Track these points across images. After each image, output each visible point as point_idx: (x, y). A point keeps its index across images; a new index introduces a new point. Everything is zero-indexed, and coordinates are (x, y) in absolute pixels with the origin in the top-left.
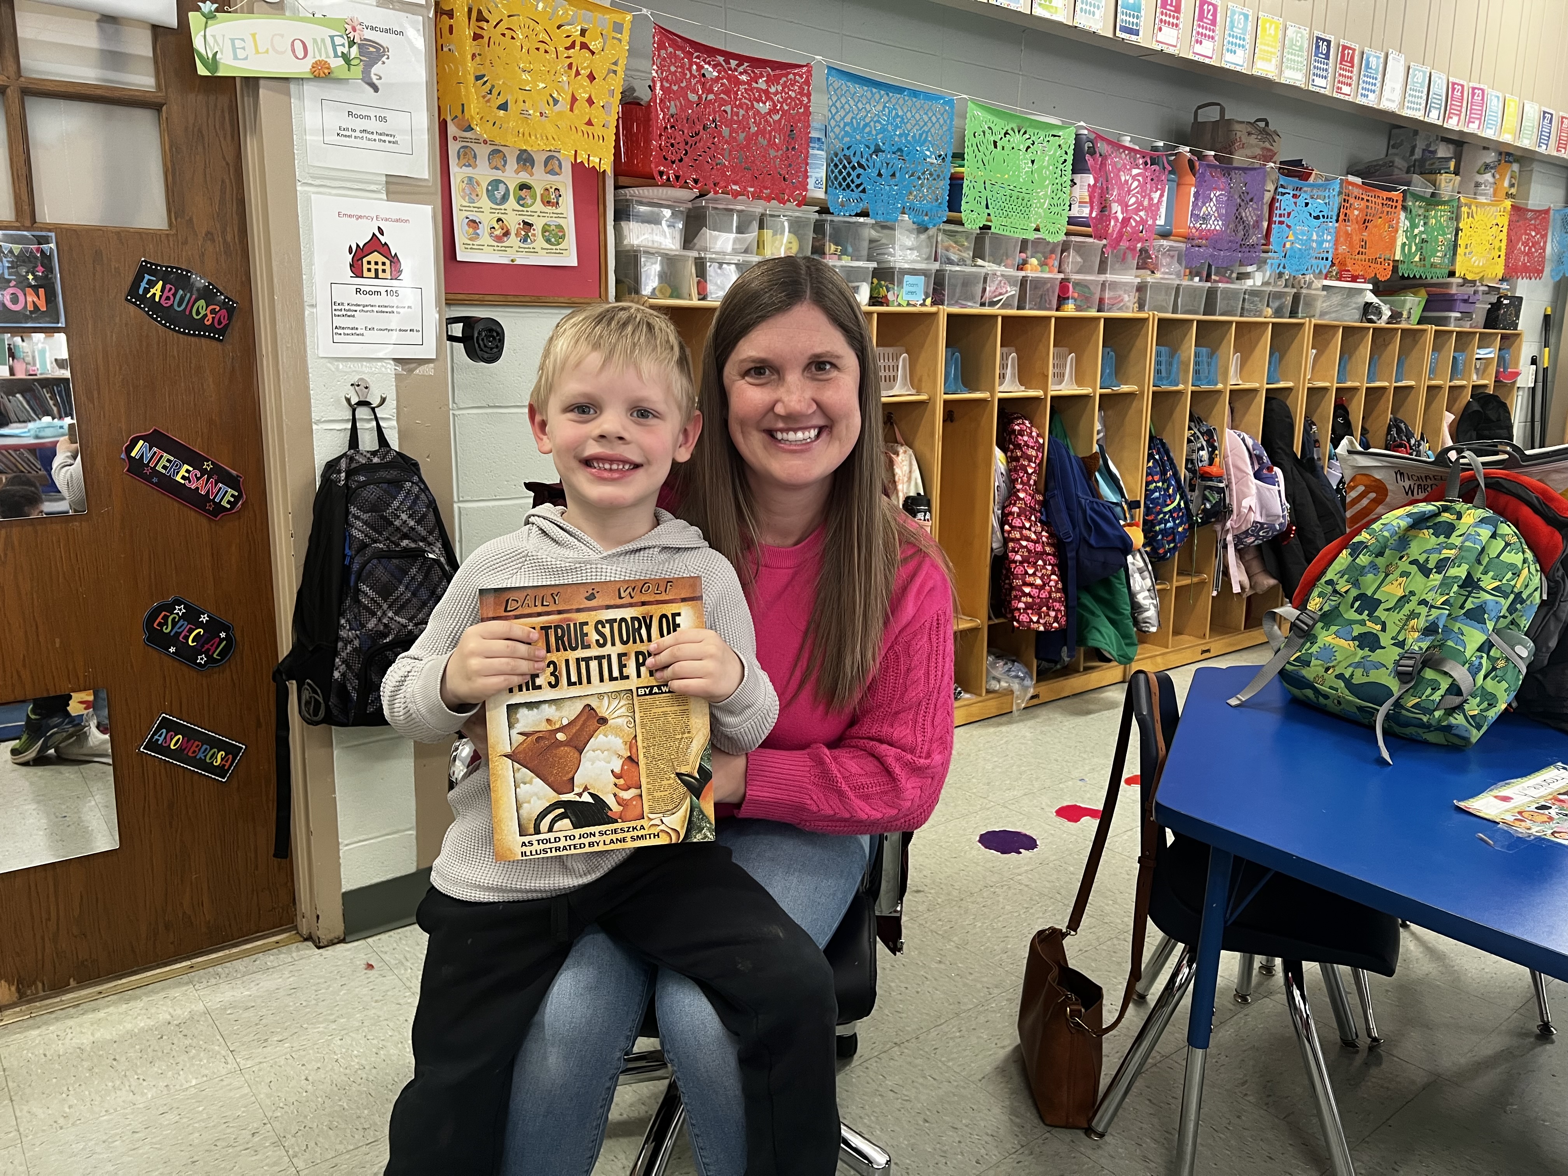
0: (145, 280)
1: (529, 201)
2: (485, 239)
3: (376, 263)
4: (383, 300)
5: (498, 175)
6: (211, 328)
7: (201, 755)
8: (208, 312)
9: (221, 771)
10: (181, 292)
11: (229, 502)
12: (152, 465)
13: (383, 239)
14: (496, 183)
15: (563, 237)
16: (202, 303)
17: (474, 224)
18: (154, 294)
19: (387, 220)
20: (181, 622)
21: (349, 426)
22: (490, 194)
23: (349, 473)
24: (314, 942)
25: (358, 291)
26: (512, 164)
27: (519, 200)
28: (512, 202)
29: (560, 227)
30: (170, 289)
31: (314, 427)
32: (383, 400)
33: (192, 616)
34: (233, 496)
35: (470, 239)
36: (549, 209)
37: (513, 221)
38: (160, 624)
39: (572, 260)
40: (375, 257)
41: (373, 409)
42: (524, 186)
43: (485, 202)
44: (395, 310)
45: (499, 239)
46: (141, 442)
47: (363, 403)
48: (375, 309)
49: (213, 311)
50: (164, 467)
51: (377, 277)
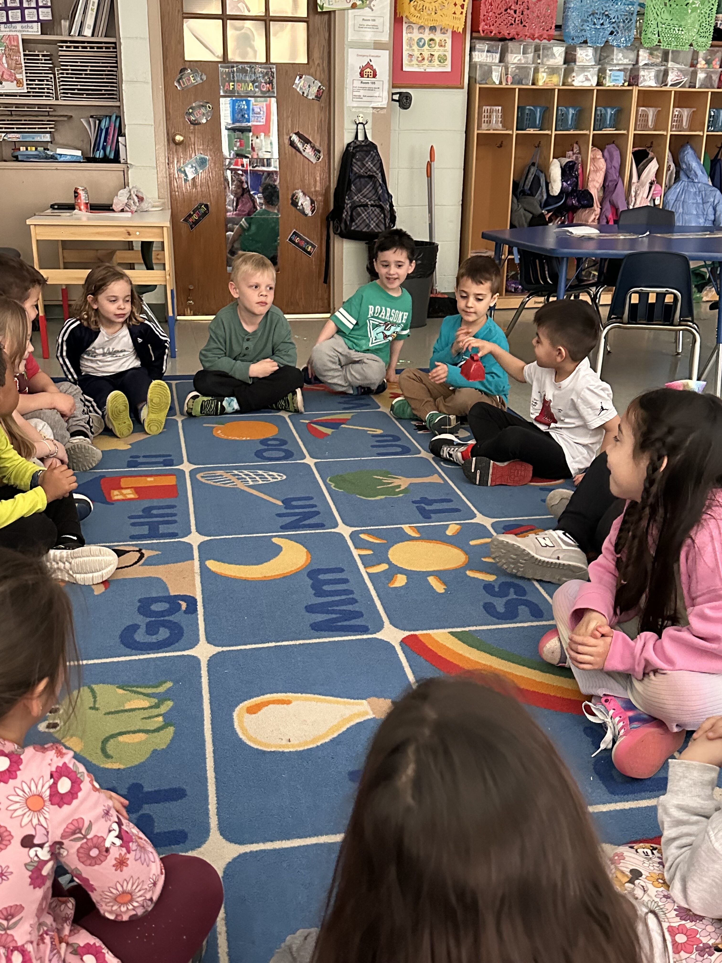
1: (433, 45)
2: (415, 62)
3: (368, 72)
4: (370, 85)
5: (421, 36)
6: (317, 97)
7: (304, 247)
8: (316, 91)
9: (310, 253)
13: (371, 63)
14: (420, 39)
15: (446, 60)
16: (315, 88)
17: (411, 56)
18: (301, 85)
19: (372, 56)
21: (355, 131)
22: (418, 44)
23: (354, 148)
25: (362, 82)
26: (427, 30)
27: (429, 45)
28: (426, 46)
29: (445, 55)
30: (306, 83)
32: (367, 122)
34: (319, 156)
35: (409, 62)
36: (442, 48)
37: (426, 54)
38: (295, 199)
40: (368, 70)
41: (364, 126)
42: (431, 40)
43: (415, 47)
44: (373, 89)
45: (420, 62)
46: (294, 135)
47: (361, 123)
48: (367, 89)
51: (368, 77)
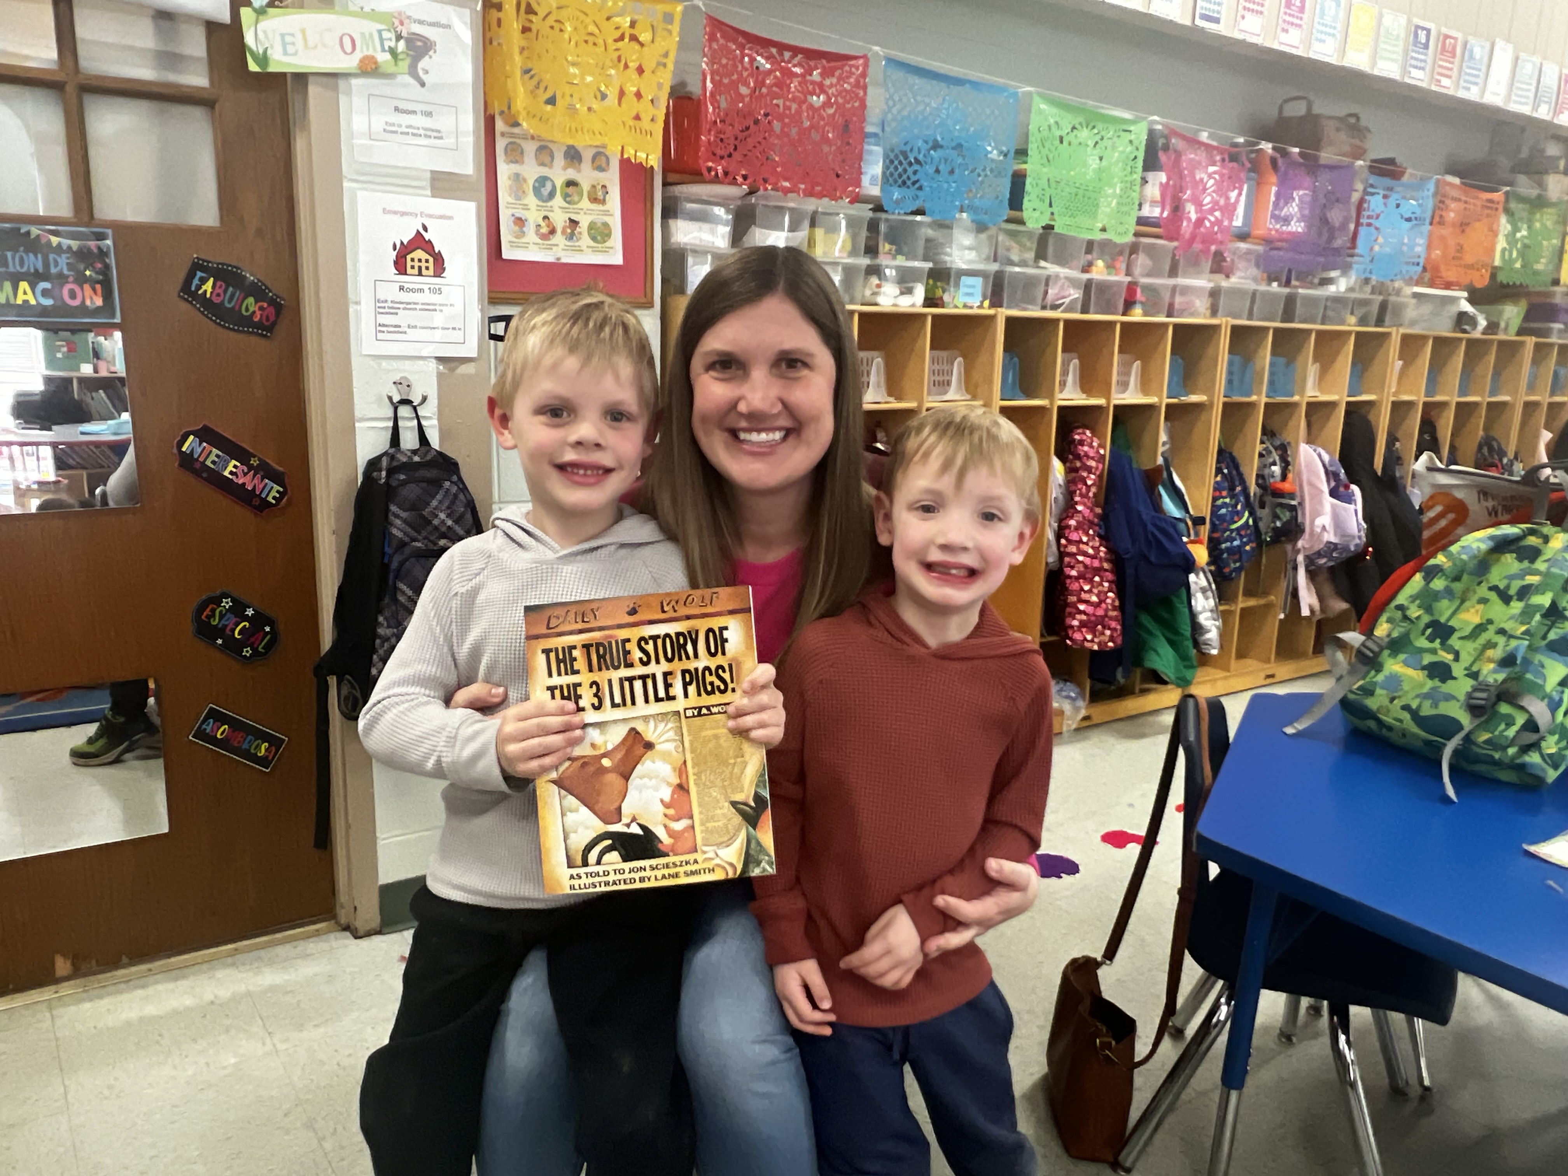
0: (197, 277)
1: (576, 198)
2: (531, 236)
3: (420, 260)
4: (427, 297)
5: (544, 171)
6: (259, 325)
7: (245, 746)
8: (257, 309)
9: (264, 761)
10: (231, 289)
11: (274, 498)
12: (201, 459)
13: (427, 236)
14: (542, 181)
15: (609, 235)
16: (251, 300)
17: (520, 222)
18: (205, 291)
19: (430, 216)
20: (229, 615)
21: (391, 424)
22: (537, 191)
23: (391, 471)
24: (352, 933)
25: (401, 288)
26: (559, 160)
27: (566, 196)
28: (558, 200)
29: (606, 225)
30: (220, 287)
31: (357, 425)
32: (424, 399)
33: (238, 609)
34: (278, 492)
35: (516, 237)
36: (594, 206)
37: (559, 219)
38: (208, 617)
39: (617, 259)
40: (419, 254)
41: (415, 408)
42: (571, 183)
43: (531, 200)
44: (437, 307)
45: (544, 237)
46: (192, 437)
47: (406, 402)
48: (418, 307)
49: (261, 308)
50: (213, 462)
51: (420, 274)
